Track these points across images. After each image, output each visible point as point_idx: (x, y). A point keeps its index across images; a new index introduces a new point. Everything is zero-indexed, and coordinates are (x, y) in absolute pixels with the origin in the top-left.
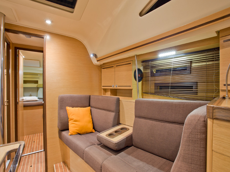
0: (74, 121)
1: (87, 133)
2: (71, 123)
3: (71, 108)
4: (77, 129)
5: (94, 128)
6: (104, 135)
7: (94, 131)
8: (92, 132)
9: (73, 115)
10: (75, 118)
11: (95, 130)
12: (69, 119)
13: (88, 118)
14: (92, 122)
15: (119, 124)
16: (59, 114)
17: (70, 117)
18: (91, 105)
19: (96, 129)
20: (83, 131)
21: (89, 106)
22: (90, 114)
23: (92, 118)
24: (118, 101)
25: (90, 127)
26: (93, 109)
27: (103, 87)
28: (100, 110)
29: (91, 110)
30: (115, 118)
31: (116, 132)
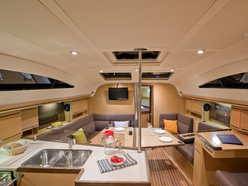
0: (168, 127)
1: (174, 134)
3: (166, 120)
5: (178, 131)
6: (181, 135)
8: (177, 134)
10: (168, 125)
11: (179, 133)
14: (177, 129)
15: (192, 131)
16: (160, 122)
17: (165, 124)
21: (177, 120)
22: (177, 124)
23: (178, 127)
24: (192, 121)
25: (176, 131)
26: (178, 122)
27: (186, 110)
28: (182, 123)
29: (177, 122)
30: (189, 129)
31: (188, 135)
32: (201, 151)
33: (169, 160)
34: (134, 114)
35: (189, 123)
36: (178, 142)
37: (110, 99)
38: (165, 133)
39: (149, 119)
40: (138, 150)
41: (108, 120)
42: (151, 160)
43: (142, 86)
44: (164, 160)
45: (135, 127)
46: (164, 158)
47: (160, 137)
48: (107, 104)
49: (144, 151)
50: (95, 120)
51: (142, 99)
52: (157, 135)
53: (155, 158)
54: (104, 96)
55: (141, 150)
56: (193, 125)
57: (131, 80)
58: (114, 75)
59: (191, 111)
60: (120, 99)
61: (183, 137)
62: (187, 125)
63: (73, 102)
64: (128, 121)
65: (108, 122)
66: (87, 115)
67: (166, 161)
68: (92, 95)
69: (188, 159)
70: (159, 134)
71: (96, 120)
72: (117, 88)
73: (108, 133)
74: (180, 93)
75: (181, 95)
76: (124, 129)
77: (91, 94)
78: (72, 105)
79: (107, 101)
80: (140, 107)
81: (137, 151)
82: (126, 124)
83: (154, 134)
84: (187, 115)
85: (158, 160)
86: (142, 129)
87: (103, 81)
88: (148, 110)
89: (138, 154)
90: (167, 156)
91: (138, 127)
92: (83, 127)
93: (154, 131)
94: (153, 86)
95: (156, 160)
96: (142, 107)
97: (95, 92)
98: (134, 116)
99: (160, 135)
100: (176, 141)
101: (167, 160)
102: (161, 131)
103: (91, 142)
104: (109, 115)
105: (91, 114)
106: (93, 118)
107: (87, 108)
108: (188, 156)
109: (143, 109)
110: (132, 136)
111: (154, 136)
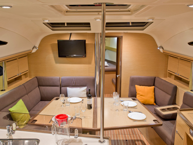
0: (141, 95)
1: (149, 105)
2: (138, 96)
3: (139, 86)
4: (143, 101)
5: (155, 102)
7: (155, 104)
9: (140, 91)
10: (141, 93)
12: (137, 93)
13: (152, 95)
14: (154, 98)
15: (174, 103)
16: (130, 88)
17: (138, 92)
18: (155, 85)
19: (157, 103)
20: (147, 103)
21: (154, 85)
22: (154, 92)
23: (155, 95)
24: (175, 88)
25: (152, 101)
26: (156, 88)
27: (168, 71)
28: (161, 91)
29: (154, 89)
30: (171, 99)
31: (168, 109)
32: (184, 137)
33: (141, 141)
34: (94, 76)
35: (171, 92)
36: (154, 121)
37: (59, 56)
38: (136, 106)
39: (115, 81)
40: (99, 138)
41: (58, 86)
42: (117, 140)
43: (106, 37)
44: (135, 141)
45: (95, 96)
46: (134, 137)
47: (130, 112)
48: (57, 62)
49: (108, 139)
50: (39, 85)
51: (106, 50)
52: (125, 110)
53: (122, 137)
54: (51, 51)
55: (104, 138)
56: (176, 95)
57: (90, 30)
58: (66, 25)
59: (175, 74)
60: (74, 57)
61: (161, 111)
62: (168, 94)
63: (7, 63)
64: (85, 88)
65: (58, 88)
66: (28, 79)
67: (137, 142)
68: (34, 51)
69: (166, 143)
70: (129, 107)
71: (41, 86)
72: (70, 41)
73: (60, 119)
74: (160, 47)
75: (161, 50)
76: (81, 100)
77: (33, 49)
78: (5, 66)
79: (55, 59)
80: (103, 63)
81: (98, 140)
82: (84, 91)
83: (122, 108)
84: (168, 80)
85: (127, 140)
86: (105, 99)
87: (49, 31)
88: (114, 67)
89: (100, 144)
90: (138, 134)
91: (99, 96)
92: (24, 97)
93: (122, 103)
94: (122, 37)
95: (123, 140)
96: (106, 64)
97: (37, 46)
98: (94, 80)
99: (130, 109)
100: (151, 120)
101: (138, 140)
102: (131, 103)
103: (36, 121)
104: (60, 78)
105: (33, 77)
106: (37, 82)
107: (27, 69)
108: (167, 139)
109: (106, 66)
110: (92, 110)
111: (122, 110)
